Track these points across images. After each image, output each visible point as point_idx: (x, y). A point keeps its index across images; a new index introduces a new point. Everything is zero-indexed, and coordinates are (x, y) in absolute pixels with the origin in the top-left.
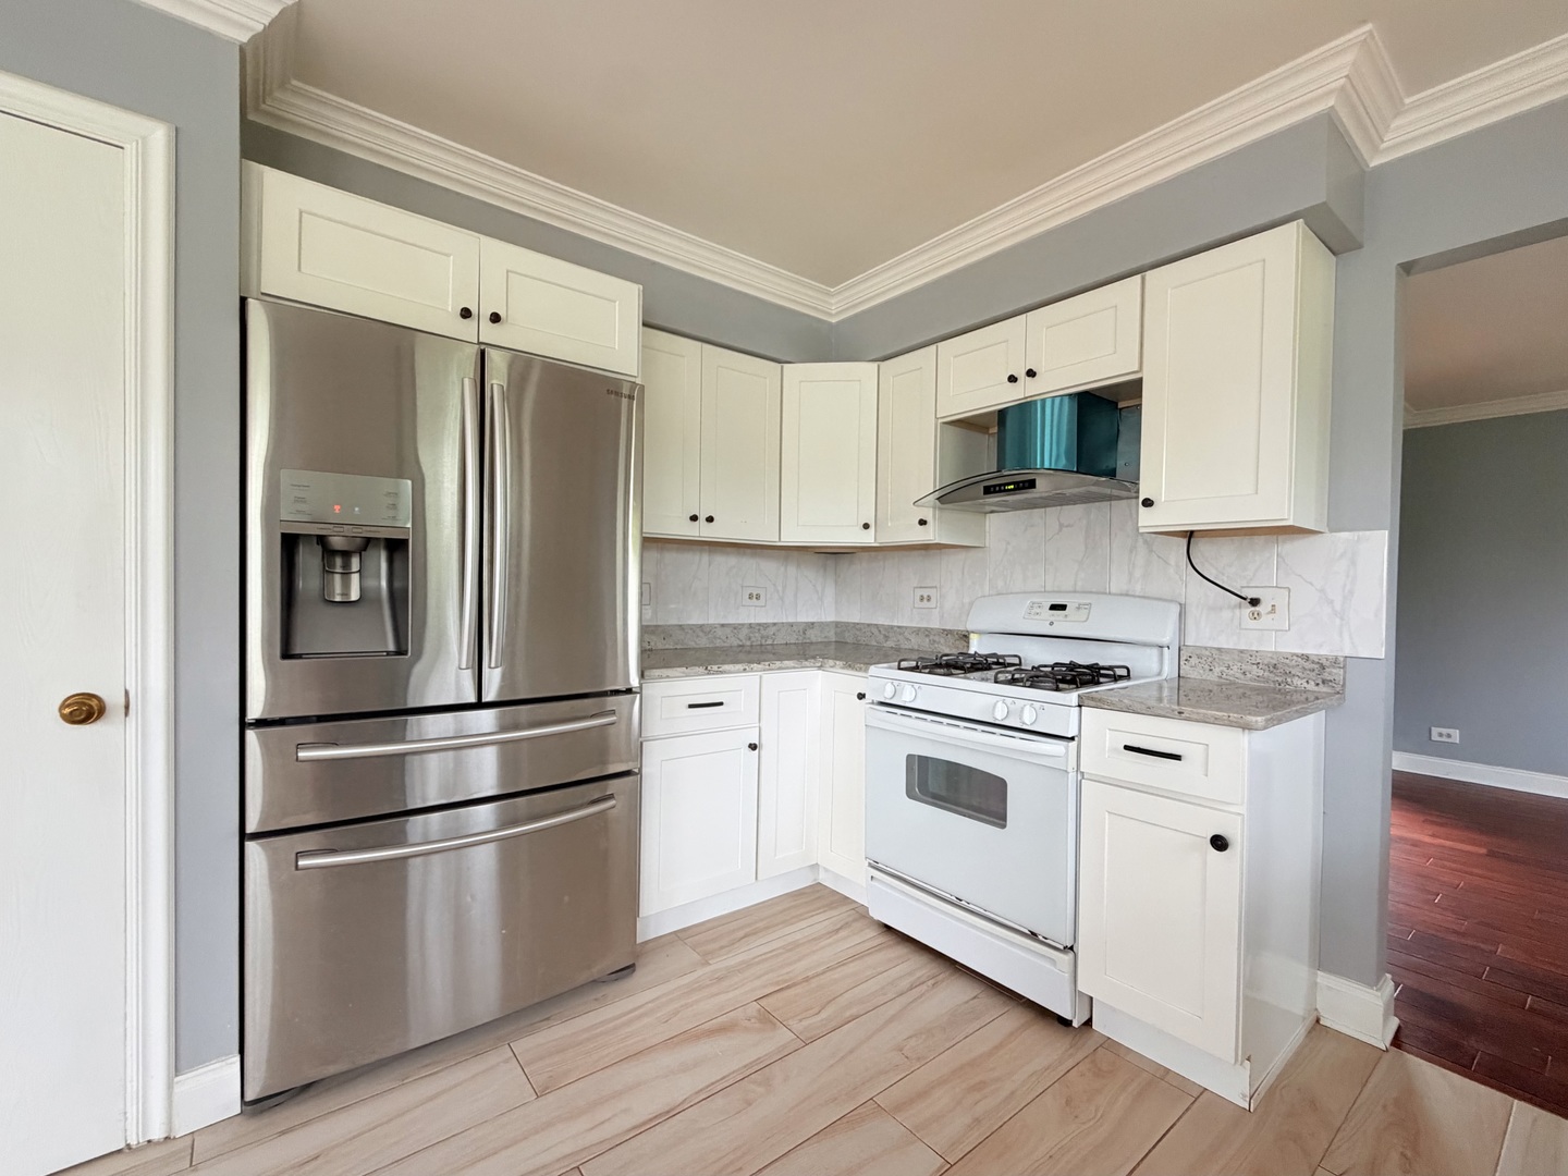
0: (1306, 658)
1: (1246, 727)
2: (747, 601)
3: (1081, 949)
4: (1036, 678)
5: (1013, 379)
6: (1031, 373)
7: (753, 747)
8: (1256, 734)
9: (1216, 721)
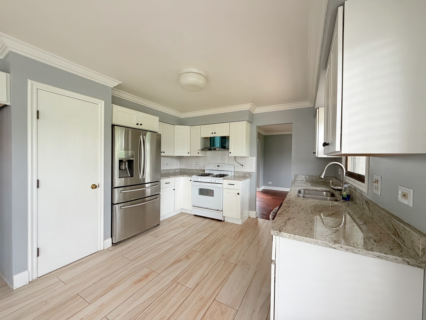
0: (248, 172)
1: (241, 180)
2: (166, 165)
3: (223, 211)
4: (217, 176)
5: (212, 133)
6: (215, 133)
7: (174, 190)
8: (242, 181)
9: (238, 180)
